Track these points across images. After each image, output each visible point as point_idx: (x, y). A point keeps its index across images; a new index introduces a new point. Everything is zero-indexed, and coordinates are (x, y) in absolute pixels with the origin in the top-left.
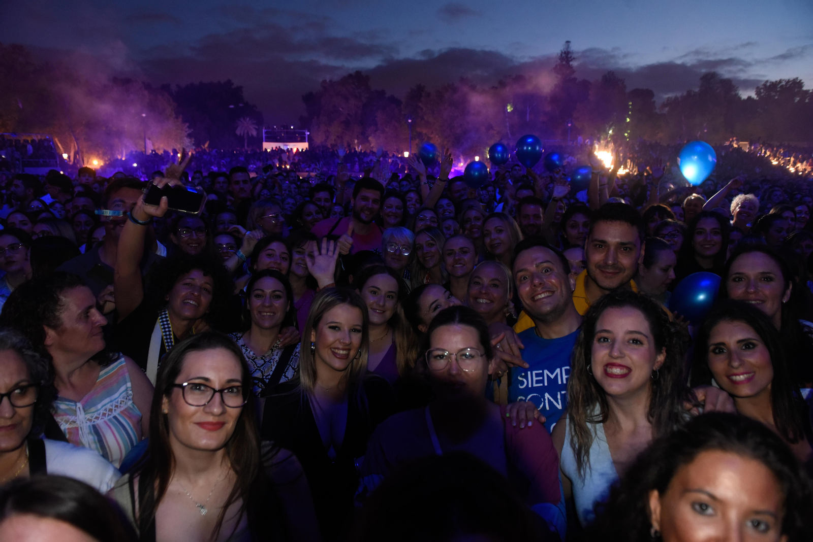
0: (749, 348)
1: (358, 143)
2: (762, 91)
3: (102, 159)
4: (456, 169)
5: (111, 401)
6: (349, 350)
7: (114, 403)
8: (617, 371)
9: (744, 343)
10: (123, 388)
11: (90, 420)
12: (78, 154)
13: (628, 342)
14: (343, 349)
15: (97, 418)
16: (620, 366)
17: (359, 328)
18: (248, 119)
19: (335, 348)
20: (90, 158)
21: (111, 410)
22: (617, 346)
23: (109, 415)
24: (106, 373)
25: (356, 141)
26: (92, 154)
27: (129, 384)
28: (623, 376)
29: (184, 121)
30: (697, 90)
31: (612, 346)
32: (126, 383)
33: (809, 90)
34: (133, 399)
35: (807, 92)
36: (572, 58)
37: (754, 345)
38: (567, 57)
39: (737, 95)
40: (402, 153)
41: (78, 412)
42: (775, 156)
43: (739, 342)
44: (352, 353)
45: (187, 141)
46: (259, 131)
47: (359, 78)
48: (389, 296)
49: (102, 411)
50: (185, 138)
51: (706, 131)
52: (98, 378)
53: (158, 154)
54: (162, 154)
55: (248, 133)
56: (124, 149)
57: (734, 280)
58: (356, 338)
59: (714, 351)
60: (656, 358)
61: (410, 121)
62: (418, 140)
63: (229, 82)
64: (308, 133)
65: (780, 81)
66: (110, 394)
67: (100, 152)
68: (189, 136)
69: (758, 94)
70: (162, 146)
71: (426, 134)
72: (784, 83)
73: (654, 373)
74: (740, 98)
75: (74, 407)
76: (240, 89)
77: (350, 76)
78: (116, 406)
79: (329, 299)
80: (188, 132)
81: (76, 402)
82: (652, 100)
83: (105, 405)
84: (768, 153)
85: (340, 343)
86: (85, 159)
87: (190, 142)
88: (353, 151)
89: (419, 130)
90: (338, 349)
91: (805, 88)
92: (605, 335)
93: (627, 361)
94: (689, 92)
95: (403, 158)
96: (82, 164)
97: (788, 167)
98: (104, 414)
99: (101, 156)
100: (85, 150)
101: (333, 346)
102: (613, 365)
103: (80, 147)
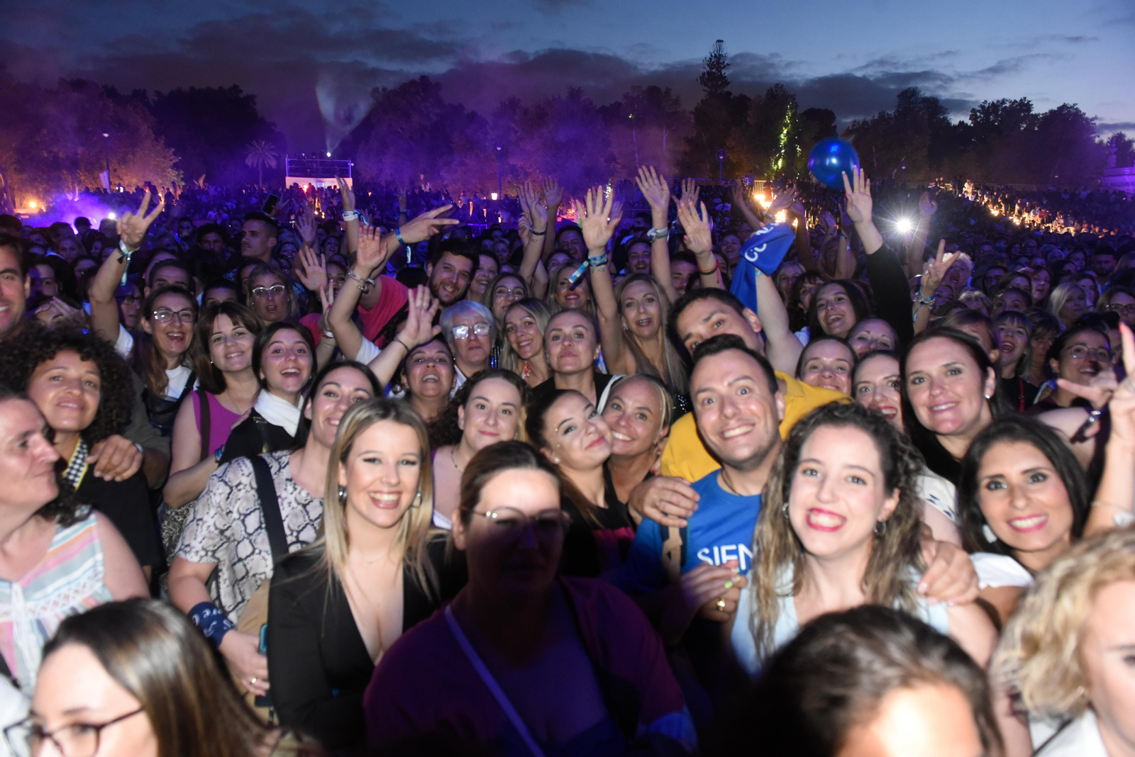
0: (1038, 480)
1: (424, 179)
2: (978, 114)
3: (43, 199)
4: (565, 217)
5: (69, 583)
6: (399, 493)
7: (73, 586)
8: (824, 520)
9: (1031, 474)
10: (89, 563)
11: (33, 612)
12: (6, 192)
13: (846, 480)
14: (390, 493)
15: (44, 608)
16: (831, 513)
17: (412, 458)
18: (264, 142)
19: (376, 492)
20: (24, 198)
21: (67, 597)
22: (828, 484)
23: (64, 605)
24: (64, 538)
25: (422, 177)
26: (27, 191)
27: (99, 557)
28: (835, 529)
29: (168, 145)
30: (891, 112)
31: (822, 483)
32: (93, 554)
33: (1039, 114)
34: (104, 578)
35: (1036, 116)
36: (725, 64)
37: (1045, 477)
38: (718, 63)
39: (945, 119)
40: (488, 194)
41: (14, 598)
42: (995, 203)
43: (1026, 472)
44: (405, 499)
45: (173, 175)
46: (279, 159)
47: (424, 85)
48: (505, 411)
49: (53, 598)
50: (170, 170)
51: (904, 168)
52: (50, 545)
53: (128, 192)
54: (133, 193)
55: (263, 164)
56: (76, 185)
57: (914, 382)
58: (410, 475)
59: (988, 487)
60: (882, 504)
61: (499, 149)
62: (511, 175)
63: (236, 89)
64: (353, 165)
65: (1003, 101)
66: (66, 572)
67: (41, 189)
68: (176, 167)
69: (973, 117)
70: (134, 181)
71: (522, 168)
72: (1008, 105)
73: (879, 525)
74: (949, 123)
75: (8, 591)
76: (251, 98)
77: (413, 83)
78: (77, 591)
79: (363, 415)
80: (174, 161)
81: (10, 582)
82: (833, 125)
83: (59, 588)
84: (986, 199)
85: (382, 483)
86: (17, 200)
87: (178, 176)
88: (417, 191)
89: (512, 161)
90: (381, 492)
91: (1033, 112)
92: (813, 465)
93: (840, 508)
94: (882, 115)
95: (490, 201)
96: (13, 206)
97: (1011, 218)
98: (56, 603)
99: (41, 195)
100: (16, 187)
101: (372, 488)
102: (820, 511)
103: (9, 181)
